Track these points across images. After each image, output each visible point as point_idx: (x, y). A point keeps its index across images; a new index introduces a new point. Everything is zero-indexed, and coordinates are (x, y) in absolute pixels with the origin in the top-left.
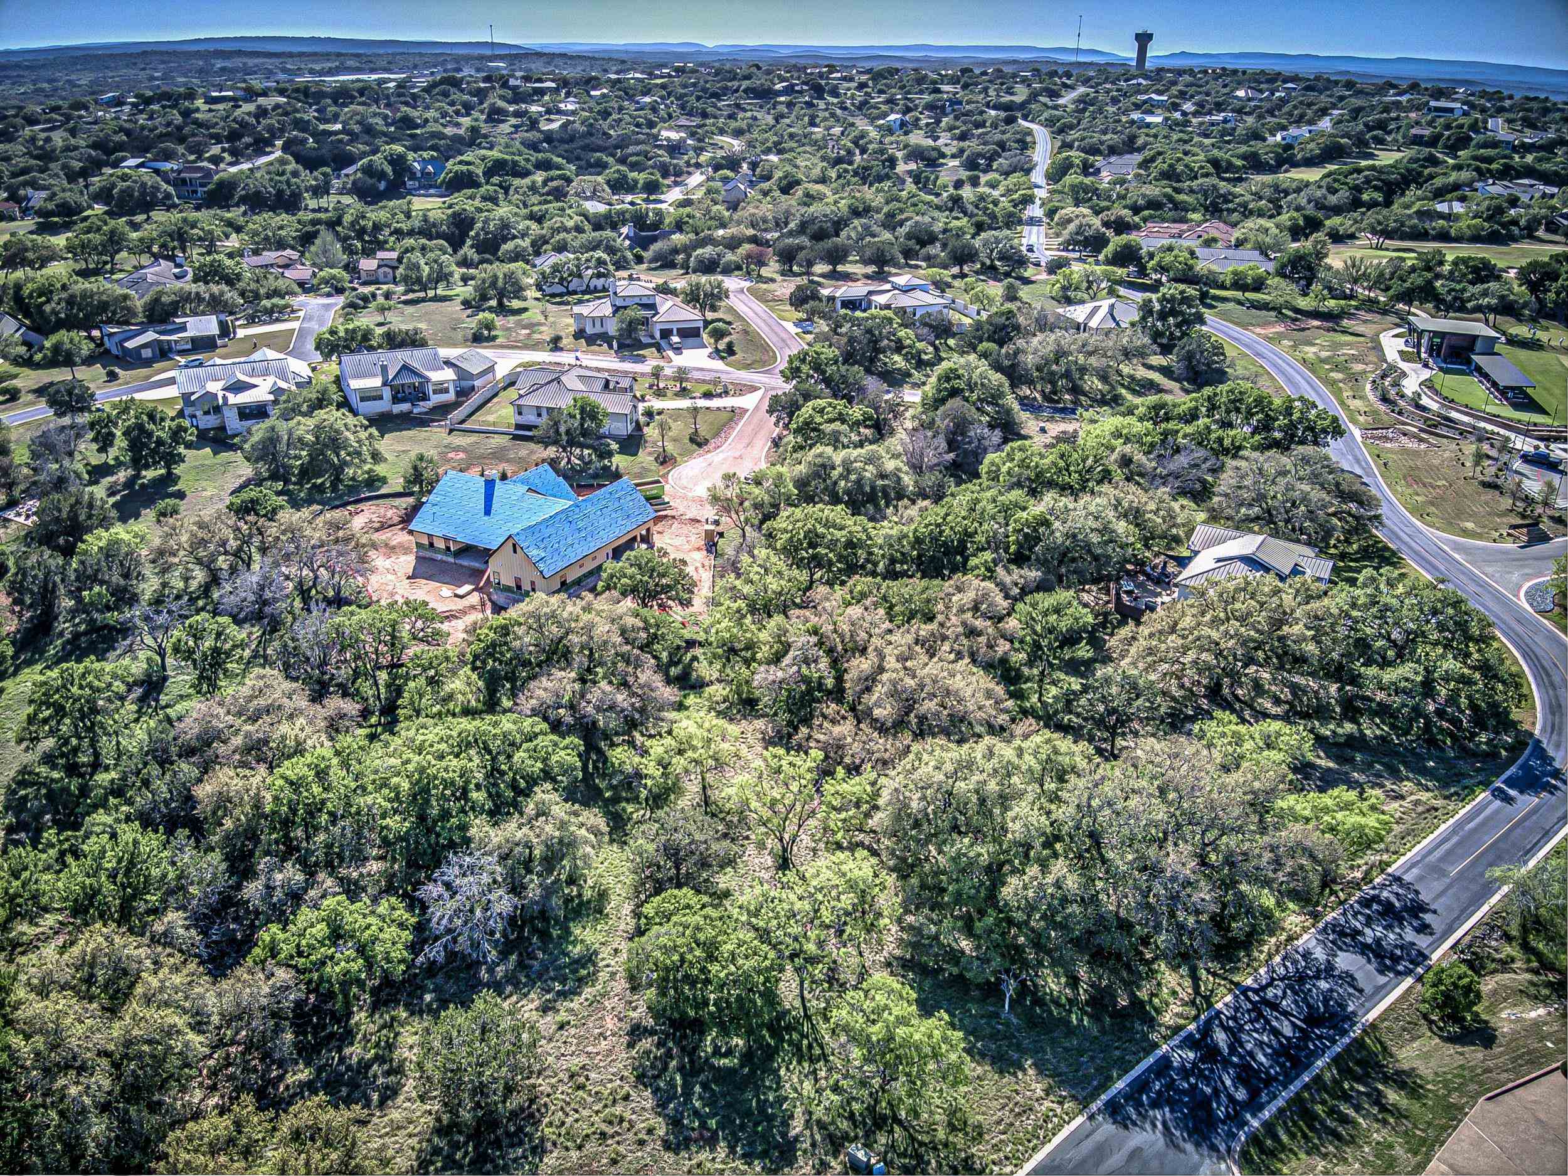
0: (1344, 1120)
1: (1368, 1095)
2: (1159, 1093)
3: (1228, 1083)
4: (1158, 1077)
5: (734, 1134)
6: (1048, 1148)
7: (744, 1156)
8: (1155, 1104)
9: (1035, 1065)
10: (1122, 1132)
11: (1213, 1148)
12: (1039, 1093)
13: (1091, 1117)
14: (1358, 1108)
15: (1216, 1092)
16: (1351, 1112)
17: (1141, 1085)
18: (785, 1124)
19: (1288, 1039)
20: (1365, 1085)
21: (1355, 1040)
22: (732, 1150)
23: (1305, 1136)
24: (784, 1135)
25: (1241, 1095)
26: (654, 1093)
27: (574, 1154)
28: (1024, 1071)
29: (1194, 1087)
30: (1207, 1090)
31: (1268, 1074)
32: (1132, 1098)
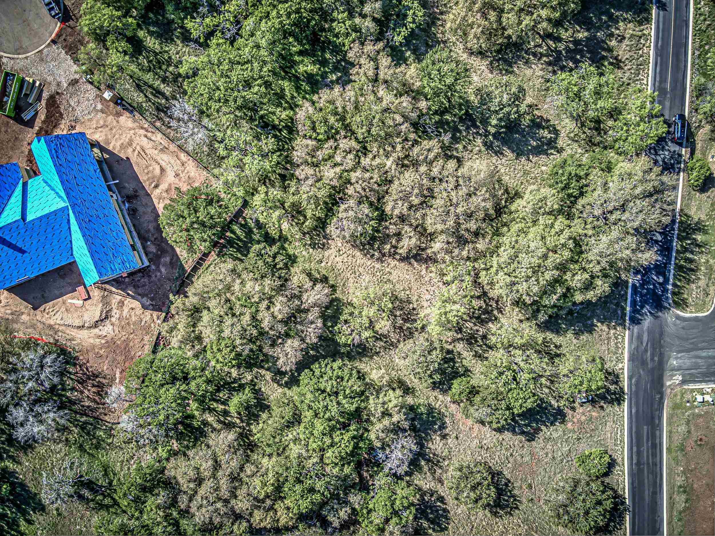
0: (691, 261)
1: (692, 244)
2: (640, 301)
3: (655, 278)
4: (636, 295)
5: (541, 421)
6: (626, 350)
7: (551, 425)
8: (642, 307)
9: (598, 321)
10: (640, 326)
11: (665, 308)
12: (607, 330)
13: (629, 329)
14: (692, 252)
15: (654, 285)
16: (691, 256)
17: (634, 303)
18: (551, 406)
19: (661, 241)
20: (690, 239)
21: (679, 222)
22: (546, 426)
23: (684, 277)
24: (554, 409)
25: (661, 280)
26: (508, 431)
27: (509, 465)
28: (596, 326)
29: (648, 289)
30: (651, 287)
31: (664, 263)
32: (635, 311)
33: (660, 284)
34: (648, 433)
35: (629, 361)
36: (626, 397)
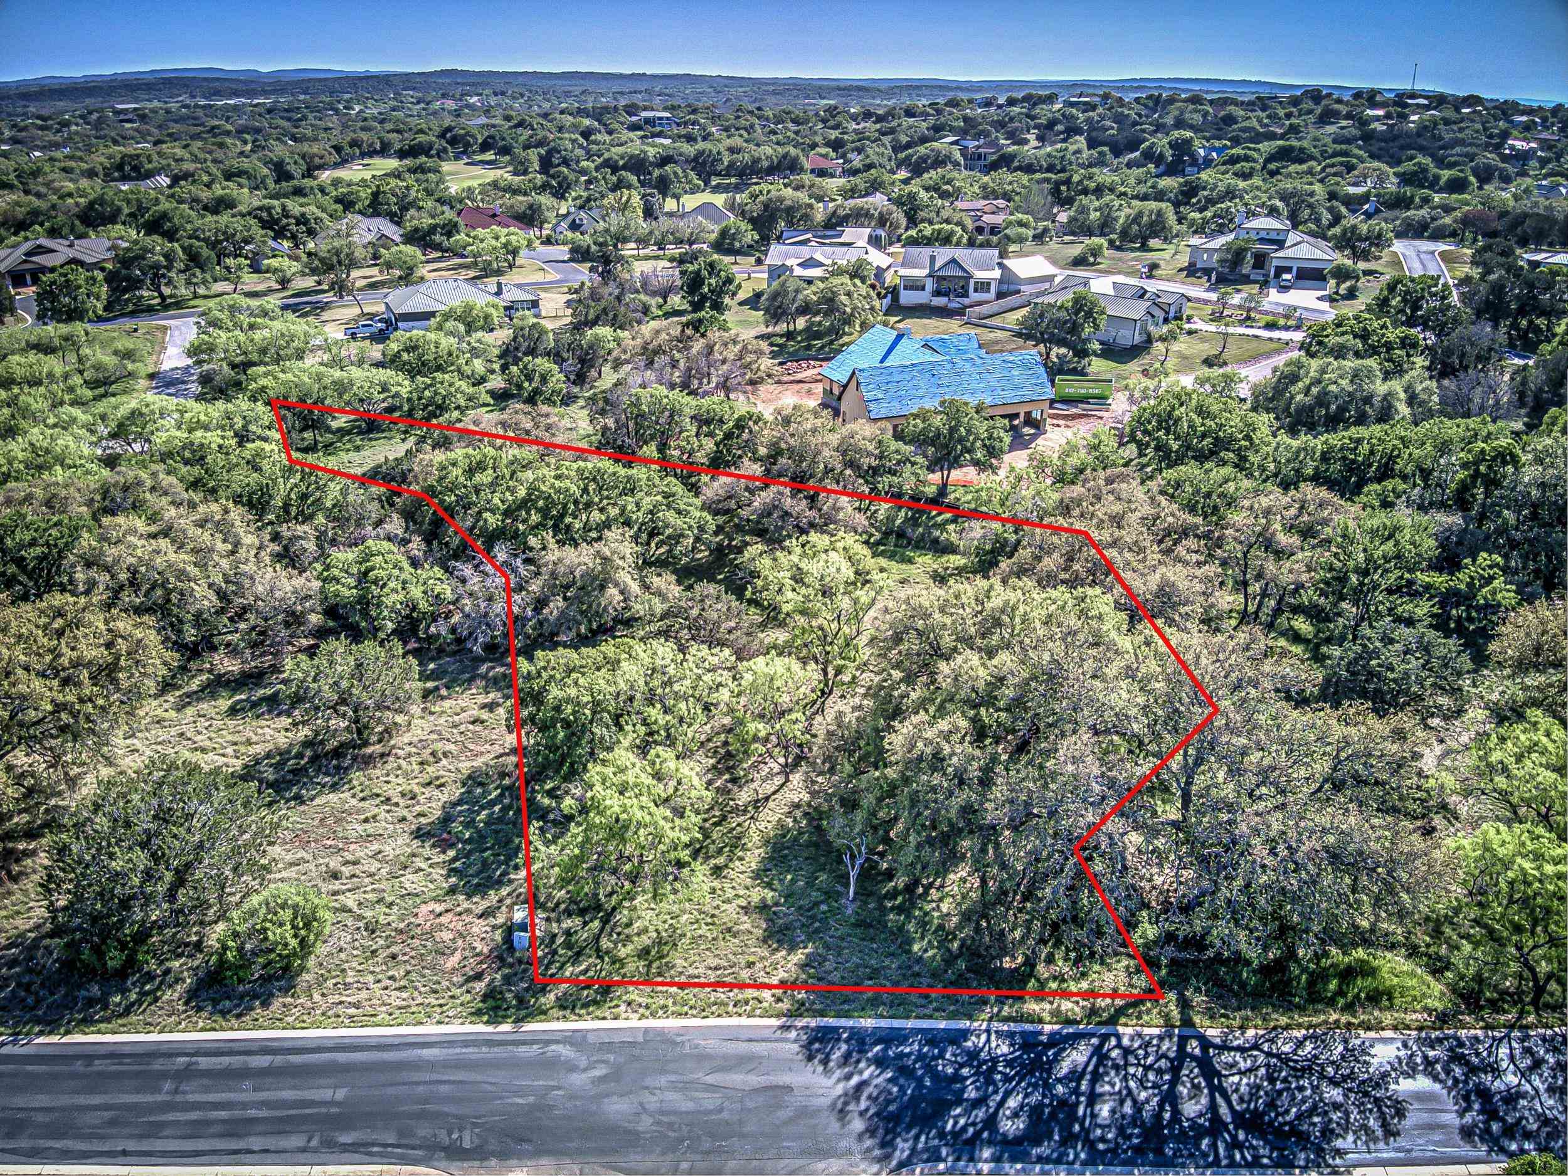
2: (904, 1055)
3: (1012, 1103)
4: (927, 1042)
8: (880, 1062)
10: (798, 1059)
11: (887, 1144)
13: (785, 1028)
15: (981, 1102)
17: (890, 1038)
25: (1009, 1127)
29: (957, 1078)
30: (971, 1093)
31: (1086, 1131)
32: (860, 1041)
33: (991, 1122)
34: (312, 1103)
35: (646, 1031)
36: (505, 1027)
